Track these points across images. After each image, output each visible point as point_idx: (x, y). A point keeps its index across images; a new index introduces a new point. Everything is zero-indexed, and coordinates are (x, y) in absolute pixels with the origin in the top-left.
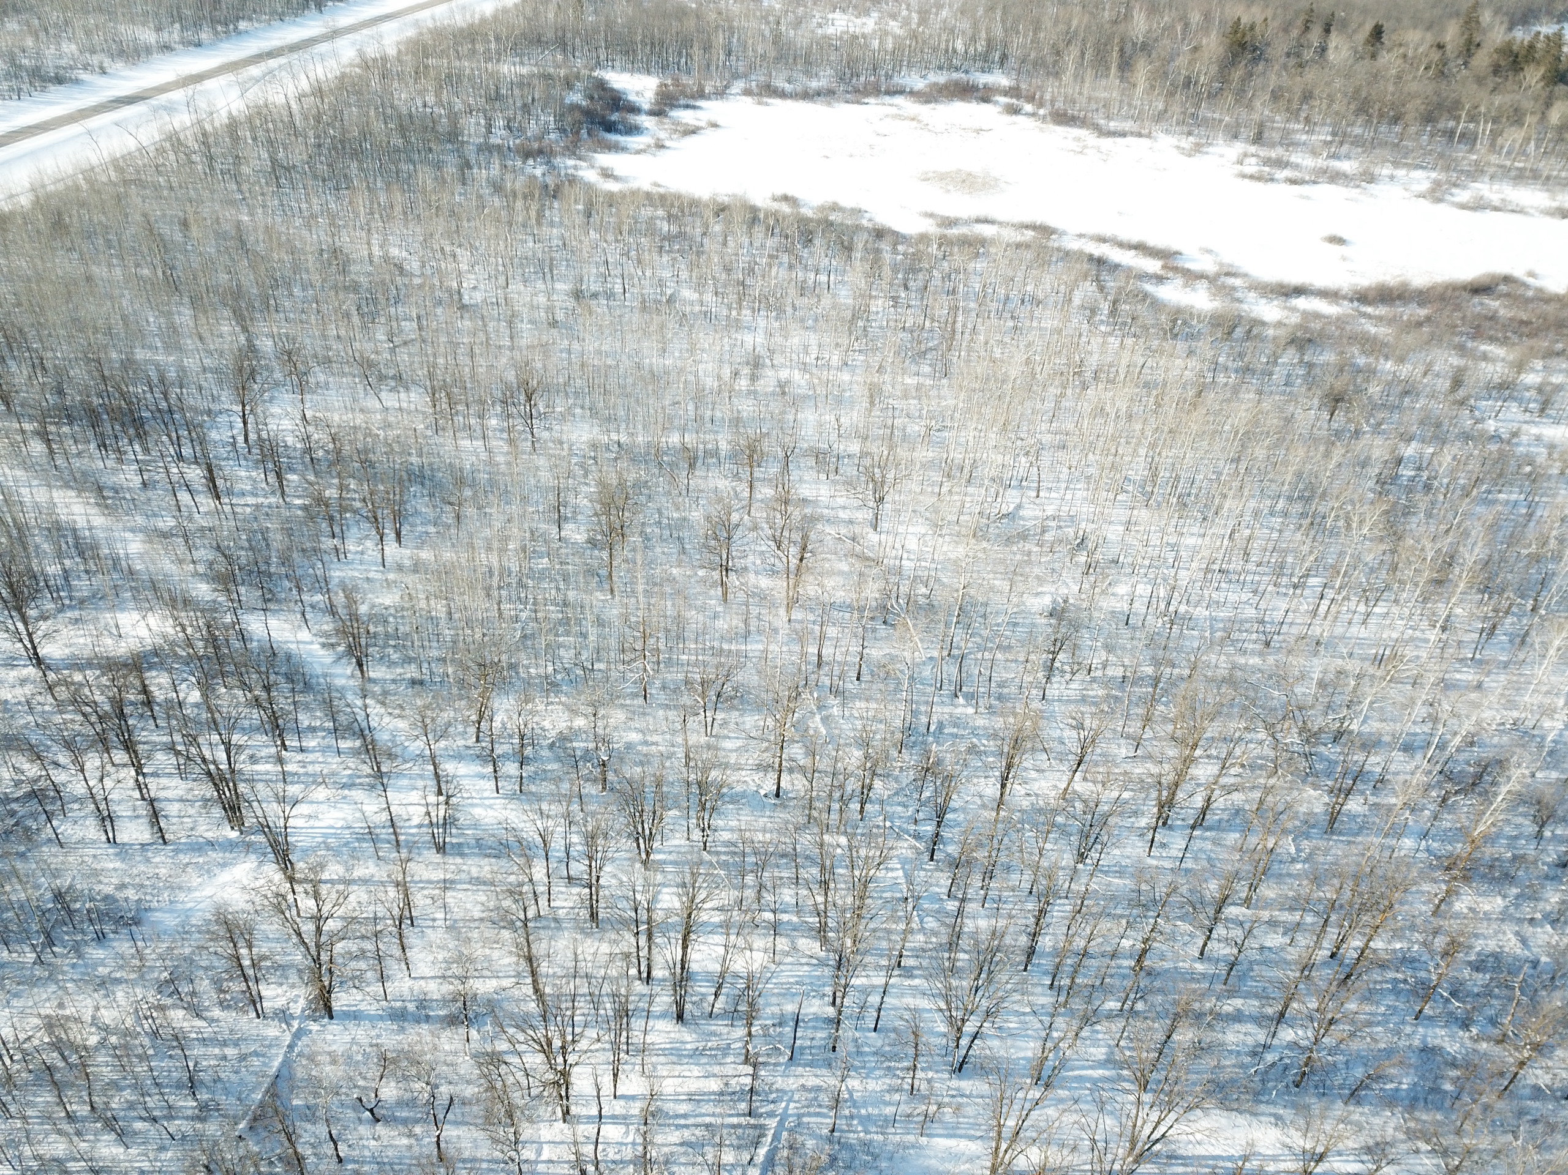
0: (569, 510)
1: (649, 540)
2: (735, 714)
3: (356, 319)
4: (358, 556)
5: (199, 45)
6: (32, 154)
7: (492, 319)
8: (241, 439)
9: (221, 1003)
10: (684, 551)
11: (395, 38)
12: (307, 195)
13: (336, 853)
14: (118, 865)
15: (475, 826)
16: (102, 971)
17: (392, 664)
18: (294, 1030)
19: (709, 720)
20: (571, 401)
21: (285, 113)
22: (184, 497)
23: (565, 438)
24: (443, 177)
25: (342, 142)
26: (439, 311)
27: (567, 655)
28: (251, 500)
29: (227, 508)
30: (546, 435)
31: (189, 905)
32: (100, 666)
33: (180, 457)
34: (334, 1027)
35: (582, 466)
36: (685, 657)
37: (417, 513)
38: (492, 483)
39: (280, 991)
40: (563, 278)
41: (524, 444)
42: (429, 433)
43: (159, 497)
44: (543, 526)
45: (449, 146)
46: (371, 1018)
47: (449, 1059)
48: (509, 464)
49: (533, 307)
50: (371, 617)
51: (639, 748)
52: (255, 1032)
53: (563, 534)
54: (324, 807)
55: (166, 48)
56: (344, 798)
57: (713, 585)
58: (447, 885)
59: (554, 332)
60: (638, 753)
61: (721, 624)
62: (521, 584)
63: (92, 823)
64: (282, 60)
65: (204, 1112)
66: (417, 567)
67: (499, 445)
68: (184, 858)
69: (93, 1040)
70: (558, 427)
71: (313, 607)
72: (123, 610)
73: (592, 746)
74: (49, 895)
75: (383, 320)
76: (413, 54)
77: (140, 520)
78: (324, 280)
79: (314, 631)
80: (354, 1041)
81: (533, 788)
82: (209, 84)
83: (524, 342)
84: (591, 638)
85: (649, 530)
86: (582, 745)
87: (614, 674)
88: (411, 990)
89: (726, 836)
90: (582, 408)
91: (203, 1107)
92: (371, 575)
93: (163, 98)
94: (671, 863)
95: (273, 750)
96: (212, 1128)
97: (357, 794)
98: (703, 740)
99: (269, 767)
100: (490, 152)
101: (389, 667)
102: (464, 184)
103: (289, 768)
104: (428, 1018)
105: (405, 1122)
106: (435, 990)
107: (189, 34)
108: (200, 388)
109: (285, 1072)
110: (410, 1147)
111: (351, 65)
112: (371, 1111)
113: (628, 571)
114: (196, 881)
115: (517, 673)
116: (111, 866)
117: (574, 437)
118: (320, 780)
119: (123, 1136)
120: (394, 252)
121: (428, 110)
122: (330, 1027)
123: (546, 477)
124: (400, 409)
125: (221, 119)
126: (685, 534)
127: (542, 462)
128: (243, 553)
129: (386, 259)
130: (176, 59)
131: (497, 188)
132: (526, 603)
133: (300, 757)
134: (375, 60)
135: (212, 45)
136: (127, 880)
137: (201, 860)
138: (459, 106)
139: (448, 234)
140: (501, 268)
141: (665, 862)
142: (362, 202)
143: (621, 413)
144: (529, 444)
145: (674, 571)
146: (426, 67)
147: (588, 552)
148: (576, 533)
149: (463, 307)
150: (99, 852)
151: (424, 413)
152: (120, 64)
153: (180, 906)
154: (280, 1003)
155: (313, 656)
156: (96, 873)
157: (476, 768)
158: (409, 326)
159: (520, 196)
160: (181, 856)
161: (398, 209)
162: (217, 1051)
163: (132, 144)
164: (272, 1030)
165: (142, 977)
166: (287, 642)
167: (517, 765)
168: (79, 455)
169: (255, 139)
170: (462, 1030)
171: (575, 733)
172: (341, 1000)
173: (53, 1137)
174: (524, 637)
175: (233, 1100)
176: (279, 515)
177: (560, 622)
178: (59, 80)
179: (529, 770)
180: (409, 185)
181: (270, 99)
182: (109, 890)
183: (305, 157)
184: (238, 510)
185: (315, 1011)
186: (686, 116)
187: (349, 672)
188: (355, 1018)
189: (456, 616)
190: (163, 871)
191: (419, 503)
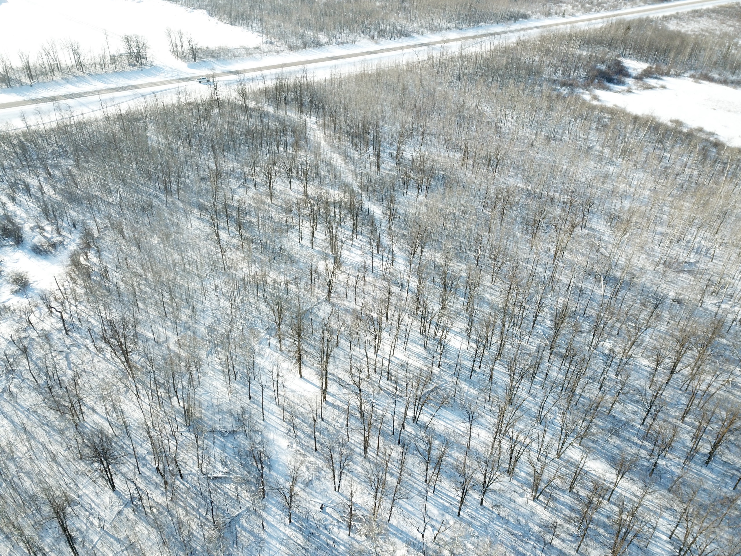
5: (461, 29)
14: (299, 249)
16: (282, 270)
18: (319, 302)
28: (387, 171)
42: (459, 168)
55: (449, 29)
63: (297, 237)
66: (427, 205)
69: (272, 283)
72: (335, 190)
74: (279, 249)
77: (353, 168)
79: (383, 212)
107: (460, 26)
109: (311, 310)
118: (361, 249)
122: (327, 305)
124: (453, 158)
130: (450, 33)
134: (523, 42)
136: (299, 253)
150: (296, 244)
152: (429, 33)
155: (379, 219)
156: (293, 249)
163: (416, 59)
164: (313, 300)
165: (290, 275)
166: (373, 212)
168: (346, 146)
176: (393, 178)
178: (406, 35)
182: (293, 253)
184: (382, 173)
185: (326, 300)
186: (652, 82)
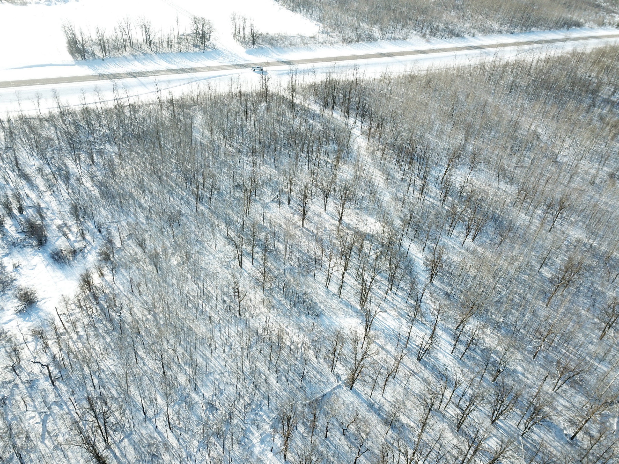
0: (550, 261)
1: (579, 292)
2: (573, 390)
3: (508, 151)
4: (455, 238)
5: (512, 33)
6: (434, 58)
7: (565, 171)
8: (441, 178)
9: (325, 359)
10: (594, 306)
11: (593, 46)
12: (518, 98)
13: (385, 336)
14: (324, 295)
15: (437, 359)
16: (302, 325)
17: (443, 282)
18: (339, 384)
19: (559, 384)
20: (580, 218)
21: (529, 65)
22: (411, 189)
23: (567, 232)
24: (579, 108)
25: (545, 82)
26: (544, 159)
27: (512, 319)
28: (431, 200)
29: (422, 199)
30: (559, 227)
31: (335, 321)
32: (355, 231)
33: (418, 175)
34: (350, 393)
35: (567, 246)
36: (565, 351)
37: (486, 232)
38: (524, 235)
39: (342, 368)
40: (609, 166)
41: (547, 226)
42: (510, 205)
43: (404, 185)
44: (534, 262)
45: (590, 95)
46: (362, 399)
47: (378, 434)
48: (535, 231)
49: (587, 173)
50: (446, 262)
51: (519, 375)
52: (328, 376)
53: (541, 270)
54: (391, 318)
55: (500, 32)
56: (399, 319)
57: (599, 329)
58: (413, 373)
59: (591, 187)
60: (518, 377)
61: (591, 348)
62: (510, 281)
63: (325, 278)
64: (540, 45)
65: (302, 388)
66: (474, 252)
67: (536, 222)
68: (342, 306)
69: (288, 343)
70: (566, 226)
71: (429, 247)
72: (371, 217)
73: (499, 361)
74: (302, 292)
75: (519, 155)
76: (597, 54)
77: (394, 191)
78: (505, 132)
79: (424, 256)
80: (352, 403)
81: (466, 360)
82: (507, 48)
83: (573, 186)
84: (526, 318)
85: (582, 288)
86: (495, 357)
87: (527, 339)
88: (380, 400)
89: (535, 437)
90: (584, 223)
91: (302, 387)
92: (456, 247)
93: (487, 50)
94: (504, 430)
95: (387, 288)
96: (300, 395)
97: (404, 321)
98: (551, 391)
99: (382, 293)
100: (608, 103)
101: (441, 283)
102: (587, 112)
103: (388, 297)
104: (379, 414)
105: (351, 443)
106: (387, 407)
107: (511, 29)
108: (439, 155)
109: (328, 395)
110: (347, 452)
111: (567, 53)
112: (344, 430)
113: (560, 300)
114: (340, 315)
115: (487, 314)
116: (322, 294)
117: (571, 233)
118: (395, 308)
119: (278, 378)
120: (540, 130)
121: (590, 79)
122: (349, 392)
123: (548, 244)
124: (505, 191)
125: (504, 62)
126: (599, 299)
127: (550, 237)
128: (418, 217)
129: (535, 131)
130: (501, 37)
131: (602, 118)
132: (508, 289)
133: (394, 296)
134: (578, 53)
135: (518, 34)
136: (323, 301)
137: (346, 309)
138: (605, 80)
139: (567, 131)
140: (582, 152)
141: (501, 427)
142: (538, 107)
143: (601, 233)
144: (550, 227)
145: (583, 312)
146: (600, 61)
147: (548, 283)
148: (547, 273)
149: (555, 162)
150: (322, 288)
151: (512, 196)
152: (480, 34)
153: (332, 320)
154: (340, 372)
155: (419, 264)
156: (317, 293)
157: (449, 339)
158: (528, 161)
159: (610, 125)
160: (341, 304)
161: (552, 114)
162: (315, 373)
163: (467, 63)
164: (333, 379)
165: (310, 334)
166: (413, 255)
167: (465, 348)
168: (389, 161)
169: (512, 72)
170: (387, 428)
171: (496, 352)
172: (357, 385)
173: (263, 364)
174: (498, 302)
175: (309, 391)
176: (438, 210)
177: (517, 304)
178: (457, 36)
179: (468, 353)
180: (562, 106)
181: (526, 59)
182: (317, 301)
183: (527, 84)
184: (425, 201)
185: (348, 383)
187: (427, 277)
188: (358, 395)
189: (477, 279)
190: (334, 306)
191: (490, 229)
